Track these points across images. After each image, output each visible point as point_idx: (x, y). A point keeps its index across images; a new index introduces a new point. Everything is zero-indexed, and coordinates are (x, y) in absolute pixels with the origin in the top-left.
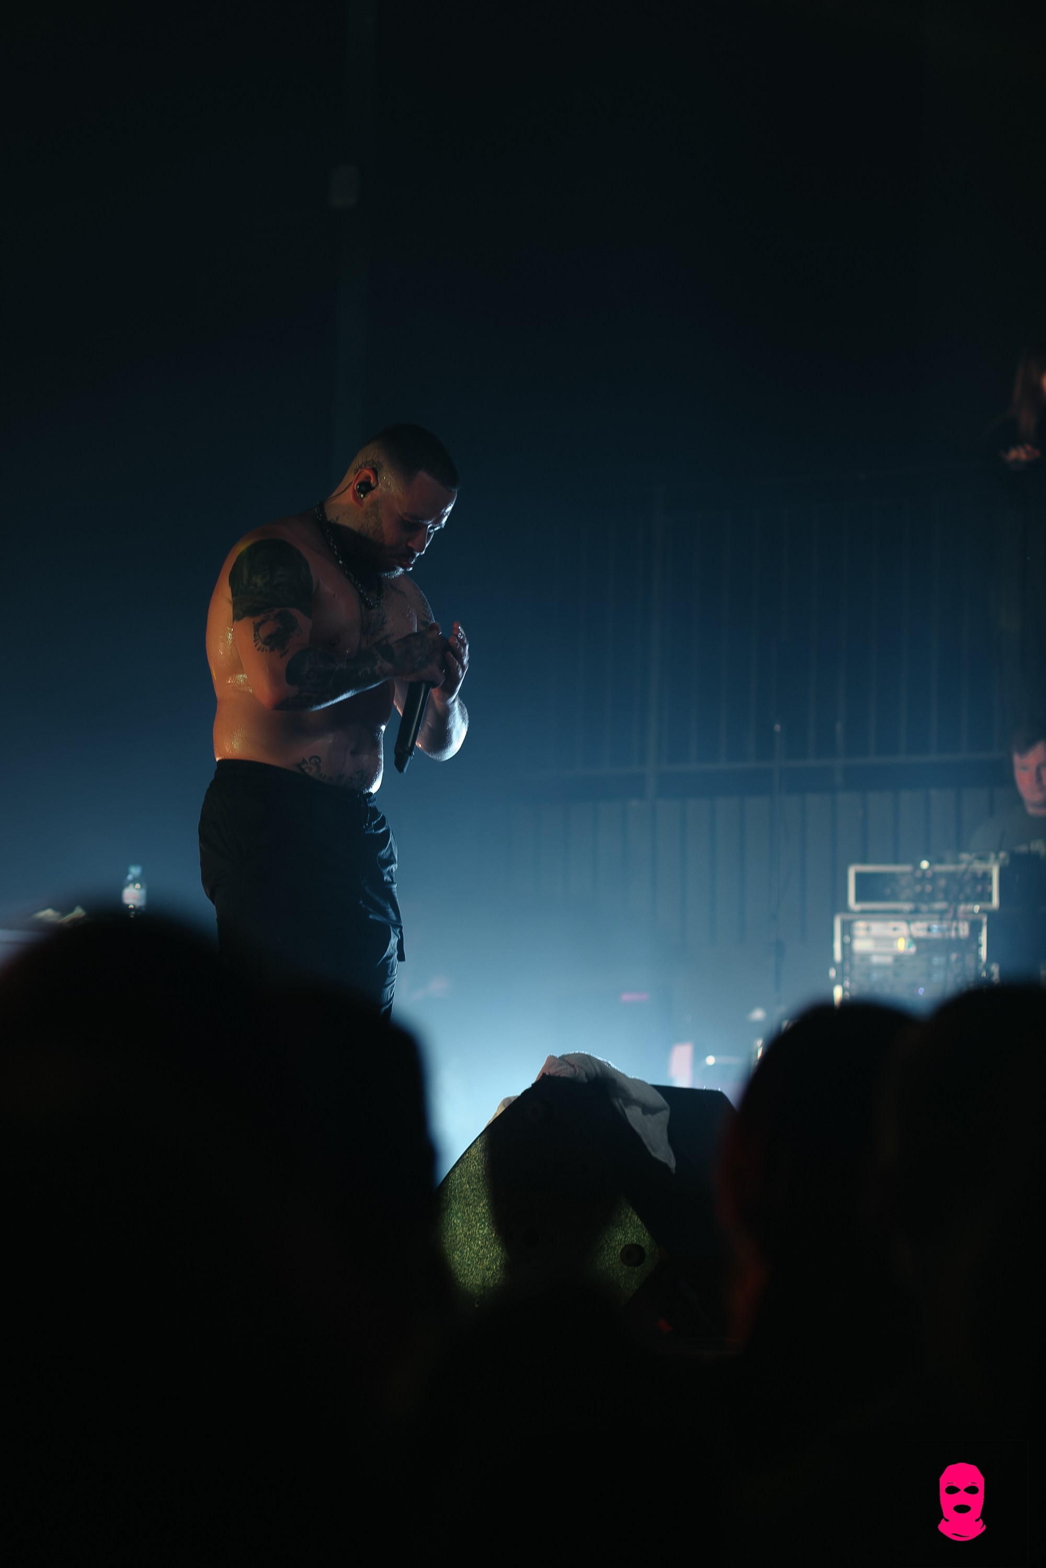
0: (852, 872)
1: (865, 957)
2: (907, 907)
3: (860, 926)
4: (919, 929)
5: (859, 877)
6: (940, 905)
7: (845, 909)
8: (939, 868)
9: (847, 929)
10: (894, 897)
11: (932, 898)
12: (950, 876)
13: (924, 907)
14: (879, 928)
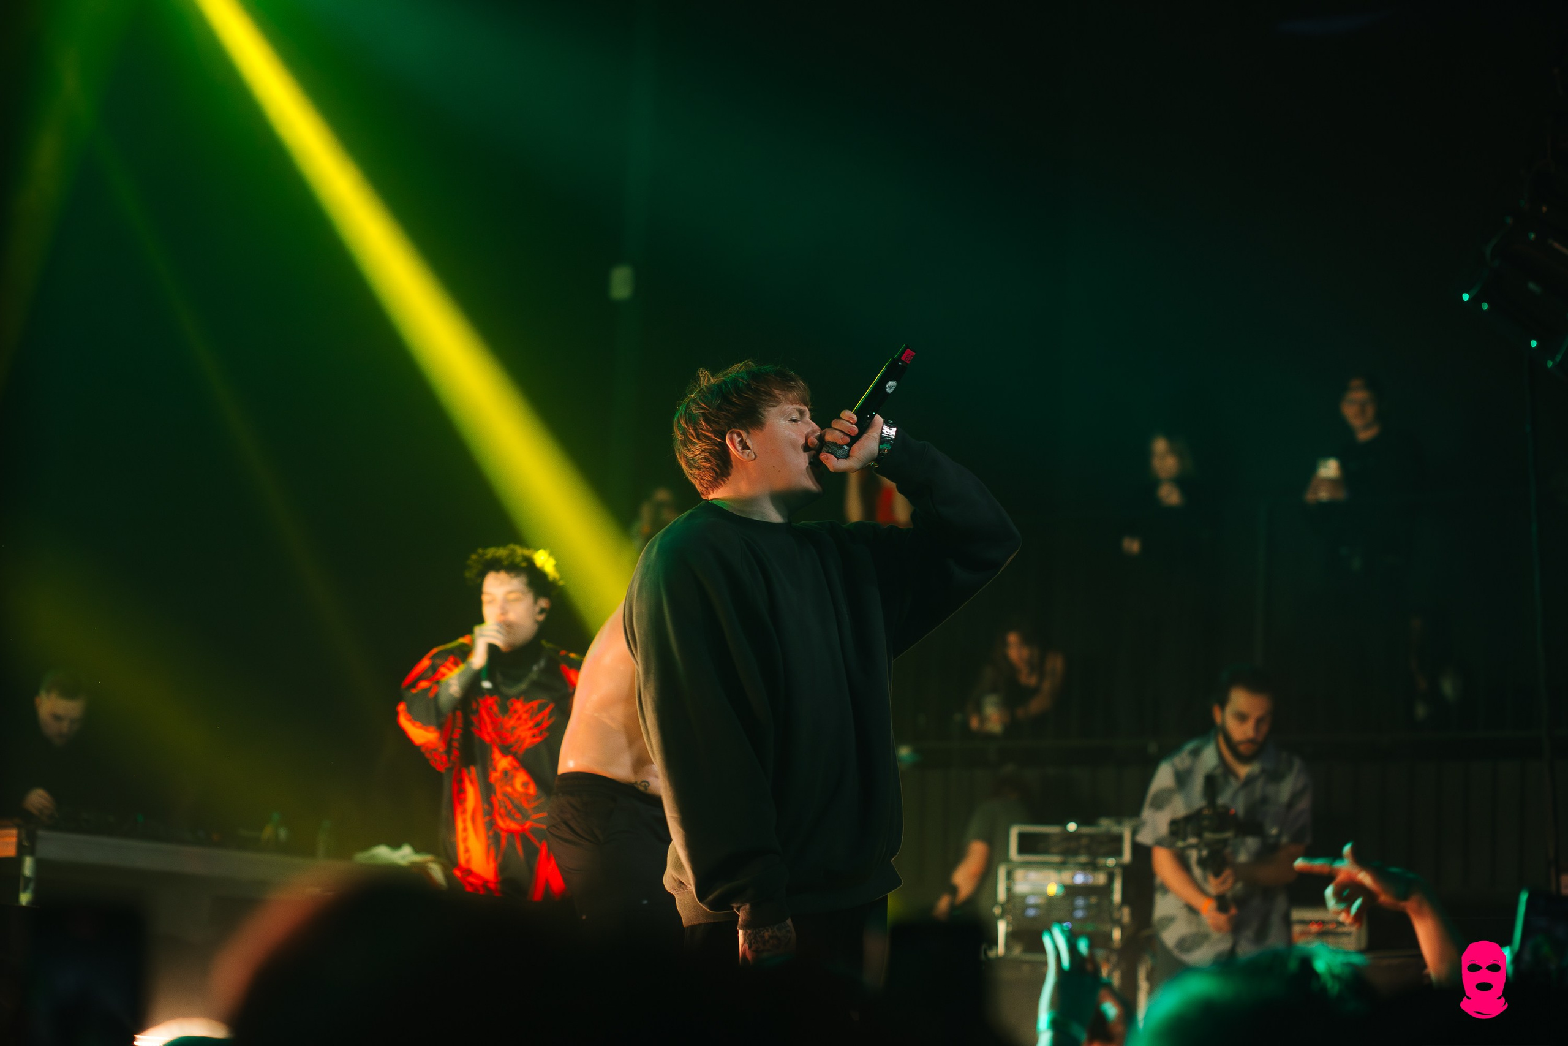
0: (1014, 832)
1: (1023, 897)
2: (1056, 859)
3: (1019, 874)
4: (1066, 876)
5: (1022, 837)
6: (1083, 859)
7: (1006, 859)
8: (1086, 830)
9: (1009, 876)
10: (1045, 852)
11: (1075, 853)
12: (1092, 837)
13: (1071, 860)
14: (1034, 876)
